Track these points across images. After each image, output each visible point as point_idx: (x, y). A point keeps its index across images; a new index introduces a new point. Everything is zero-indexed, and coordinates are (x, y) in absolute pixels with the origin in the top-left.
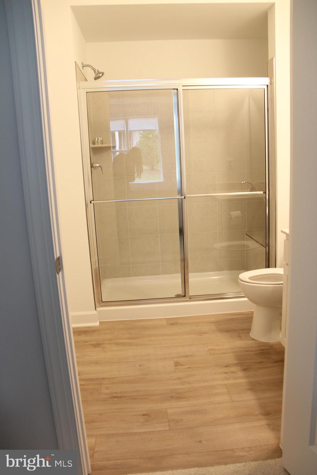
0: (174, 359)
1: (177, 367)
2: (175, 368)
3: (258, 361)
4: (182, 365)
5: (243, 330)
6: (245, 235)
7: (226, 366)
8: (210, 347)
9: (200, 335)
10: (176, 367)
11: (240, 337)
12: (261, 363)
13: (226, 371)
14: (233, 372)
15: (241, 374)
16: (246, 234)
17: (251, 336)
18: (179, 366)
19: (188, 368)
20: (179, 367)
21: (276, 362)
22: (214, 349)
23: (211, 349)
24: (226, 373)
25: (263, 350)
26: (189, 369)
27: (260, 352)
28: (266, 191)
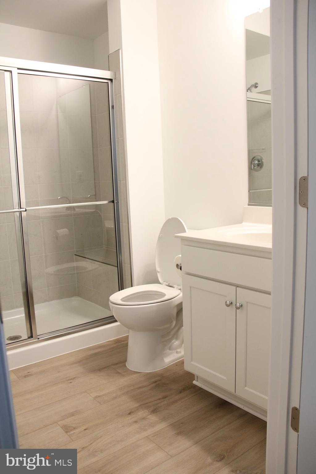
0: (59, 423)
1: (71, 433)
2: (69, 436)
3: (161, 397)
4: (74, 428)
5: (117, 364)
6: (75, 256)
7: (130, 414)
8: (95, 395)
9: (71, 383)
10: (68, 434)
11: (119, 373)
12: (165, 397)
13: (134, 420)
14: (144, 419)
15: (153, 418)
16: (75, 255)
17: (128, 367)
18: (71, 430)
19: (85, 430)
20: (72, 432)
21: (181, 392)
22: (99, 396)
23: (96, 397)
24: (136, 422)
25: (156, 382)
26: (87, 431)
27: (154, 385)
28: (113, 200)
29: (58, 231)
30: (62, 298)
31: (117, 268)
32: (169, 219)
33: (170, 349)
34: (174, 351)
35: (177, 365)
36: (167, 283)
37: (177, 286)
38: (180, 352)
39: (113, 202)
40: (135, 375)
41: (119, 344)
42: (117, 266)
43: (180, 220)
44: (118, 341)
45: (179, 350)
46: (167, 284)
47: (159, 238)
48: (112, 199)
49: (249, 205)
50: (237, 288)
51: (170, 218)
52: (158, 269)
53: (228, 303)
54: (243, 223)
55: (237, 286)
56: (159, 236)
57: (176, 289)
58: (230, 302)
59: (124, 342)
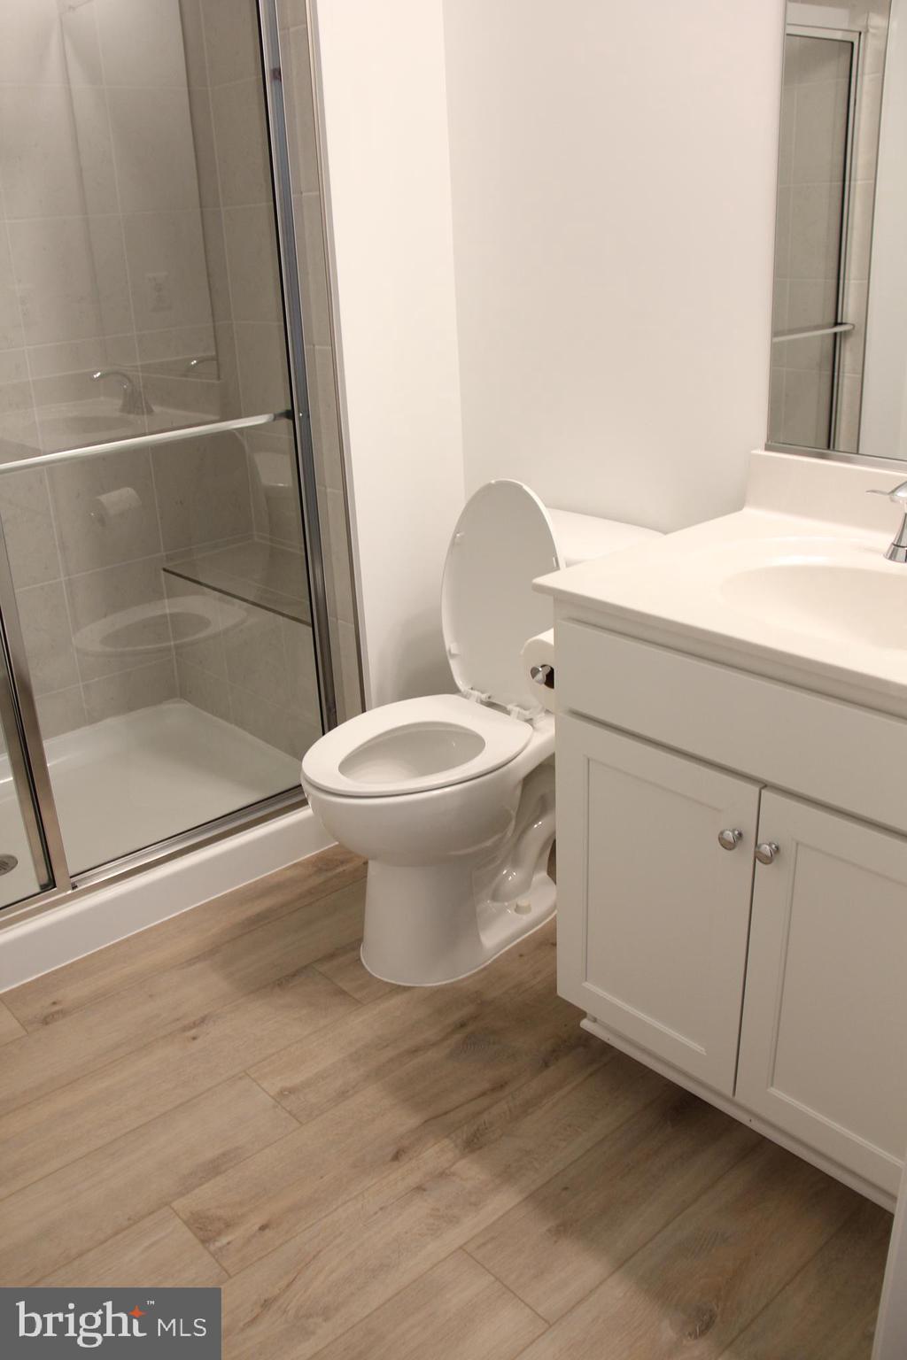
0: (175, 1204)
1: (218, 1244)
2: (213, 1255)
3: (487, 1085)
4: (229, 1225)
5: (331, 956)
6: (162, 572)
7: (396, 1157)
8: (276, 1084)
9: (194, 1038)
10: (212, 1248)
11: (343, 993)
12: (499, 1086)
13: (413, 1180)
14: (443, 1175)
15: (472, 1172)
16: (165, 570)
17: (369, 969)
18: (219, 1233)
19: (263, 1228)
20: (224, 1240)
21: (546, 1065)
22: (292, 1091)
23: (285, 1093)
24: (420, 1189)
25: (462, 1025)
26: (268, 1233)
27: (458, 1037)
28: (290, 408)
29: (104, 498)
30: (131, 708)
31: (311, 629)
32: (489, 487)
33: (494, 898)
34: (506, 904)
35: (521, 956)
36: (483, 693)
37: (518, 709)
38: (528, 909)
39: (290, 415)
40: (396, 1001)
41: (330, 874)
42: (310, 621)
43: (526, 492)
44: (323, 864)
45: (523, 902)
46: (484, 697)
47: (453, 544)
48: (286, 406)
49: (768, 448)
50: (763, 791)
51: (493, 482)
52: (451, 645)
53: (729, 835)
54: (747, 510)
55: (765, 785)
56: (454, 537)
57: (518, 718)
58: (733, 831)
59: (345, 868)
